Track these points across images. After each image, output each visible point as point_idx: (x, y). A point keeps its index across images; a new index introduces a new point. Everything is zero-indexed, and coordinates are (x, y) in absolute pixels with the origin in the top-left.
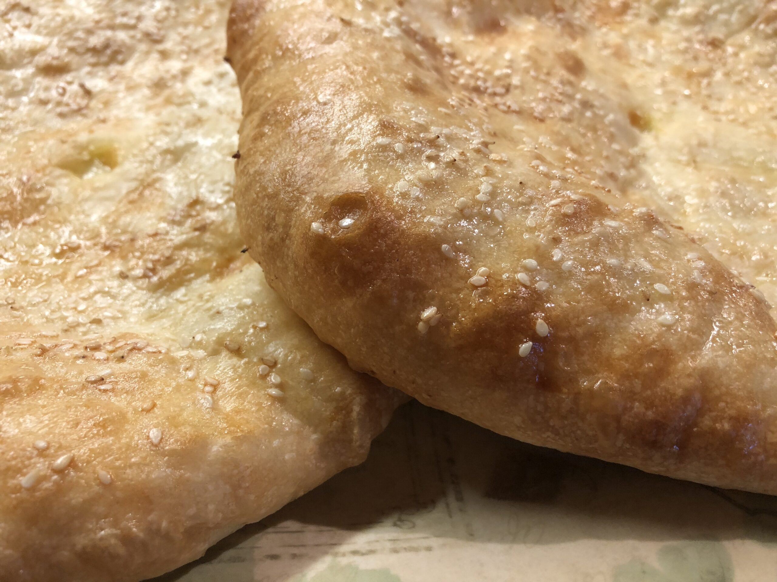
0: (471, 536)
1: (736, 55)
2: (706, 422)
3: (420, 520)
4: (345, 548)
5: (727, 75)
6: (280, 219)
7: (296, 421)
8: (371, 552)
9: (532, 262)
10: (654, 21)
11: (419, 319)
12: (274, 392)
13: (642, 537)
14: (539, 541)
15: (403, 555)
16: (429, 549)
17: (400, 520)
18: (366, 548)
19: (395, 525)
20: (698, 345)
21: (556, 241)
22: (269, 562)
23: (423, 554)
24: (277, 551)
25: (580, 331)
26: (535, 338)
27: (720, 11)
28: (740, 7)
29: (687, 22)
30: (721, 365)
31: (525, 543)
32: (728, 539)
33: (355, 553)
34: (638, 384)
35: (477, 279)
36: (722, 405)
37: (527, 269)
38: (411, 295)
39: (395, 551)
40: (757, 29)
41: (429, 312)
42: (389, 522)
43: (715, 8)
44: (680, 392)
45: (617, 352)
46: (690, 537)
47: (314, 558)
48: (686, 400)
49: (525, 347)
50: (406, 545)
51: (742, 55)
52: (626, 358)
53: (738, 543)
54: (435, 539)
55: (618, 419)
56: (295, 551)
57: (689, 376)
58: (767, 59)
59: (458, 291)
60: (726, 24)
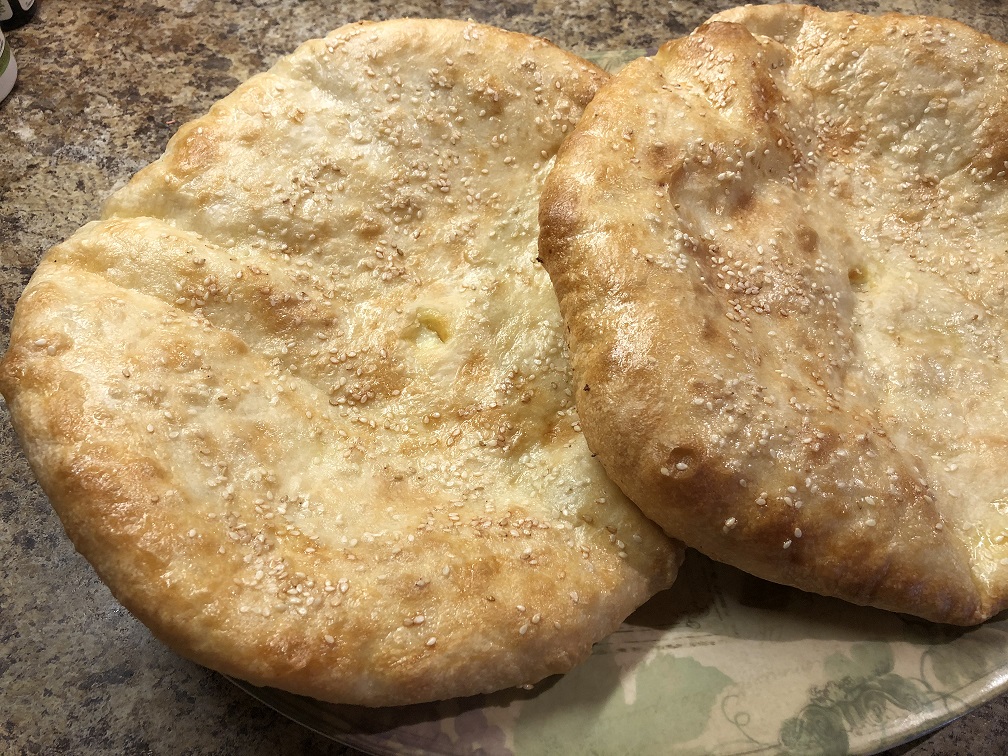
0: (737, 635)
1: (946, 198)
2: (888, 583)
3: (702, 622)
4: (662, 643)
5: (935, 220)
6: (631, 452)
7: (636, 572)
8: (679, 646)
9: (793, 488)
10: (877, 155)
11: (724, 524)
12: (622, 554)
13: (840, 638)
14: (779, 639)
15: (699, 648)
16: (713, 644)
17: (690, 622)
18: (674, 643)
19: (688, 626)
20: (888, 538)
21: (808, 472)
22: (621, 653)
23: (710, 647)
24: (622, 646)
25: (820, 531)
26: (793, 538)
27: (937, 151)
28: (957, 149)
29: (907, 160)
30: (901, 550)
31: (770, 640)
32: (893, 641)
33: (669, 646)
34: (850, 563)
35: (760, 501)
36: (898, 574)
37: (790, 494)
38: (720, 510)
39: (693, 645)
40: (969, 172)
41: (730, 522)
42: (683, 623)
43: (934, 147)
44: (875, 568)
45: (840, 543)
46: (870, 639)
47: (646, 651)
48: (878, 572)
49: (787, 544)
50: (698, 641)
51: (952, 198)
52: (844, 547)
53: (898, 643)
54: (714, 637)
55: (836, 581)
56: (636, 645)
57: (881, 558)
58: (973, 205)
59: (748, 507)
60: (943, 163)
